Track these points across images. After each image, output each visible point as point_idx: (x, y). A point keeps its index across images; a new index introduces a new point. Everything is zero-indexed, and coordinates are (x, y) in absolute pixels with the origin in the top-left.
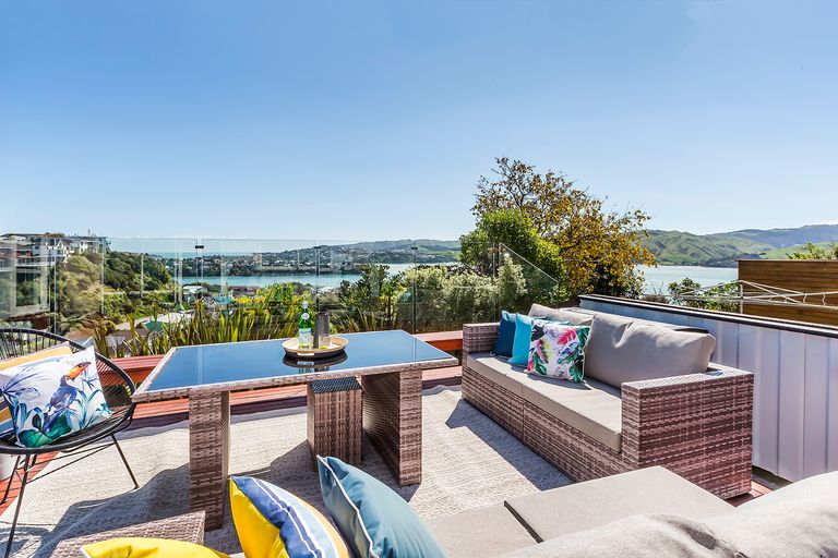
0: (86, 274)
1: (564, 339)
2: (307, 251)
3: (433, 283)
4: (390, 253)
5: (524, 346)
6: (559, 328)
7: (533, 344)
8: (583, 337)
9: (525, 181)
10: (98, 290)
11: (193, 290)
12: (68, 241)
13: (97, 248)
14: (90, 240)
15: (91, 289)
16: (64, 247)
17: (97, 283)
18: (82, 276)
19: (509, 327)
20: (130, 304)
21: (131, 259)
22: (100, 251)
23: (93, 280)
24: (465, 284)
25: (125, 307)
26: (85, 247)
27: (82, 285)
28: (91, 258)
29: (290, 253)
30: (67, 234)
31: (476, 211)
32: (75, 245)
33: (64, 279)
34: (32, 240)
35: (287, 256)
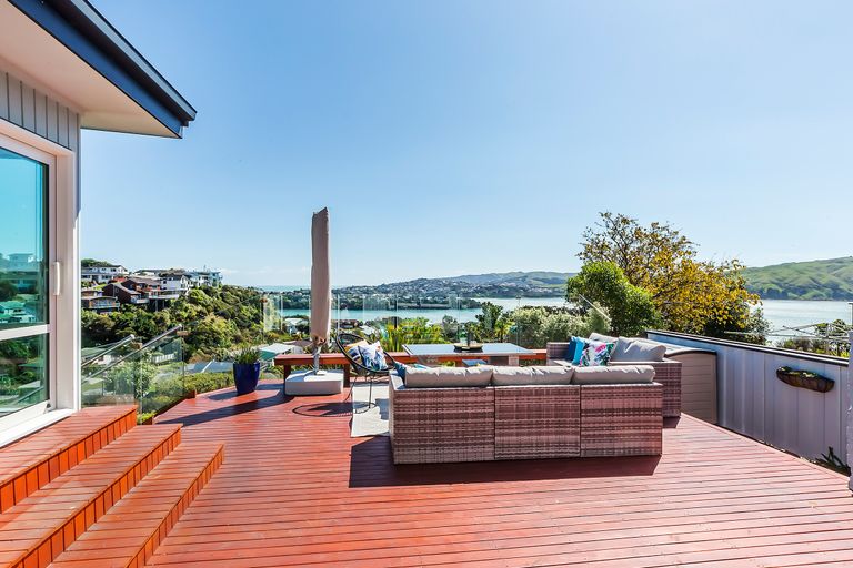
0: (203, 305)
1: (599, 349)
2: (405, 285)
3: (534, 319)
4: (495, 287)
5: (579, 353)
6: (598, 344)
7: (584, 352)
8: (609, 349)
9: (627, 231)
10: (213, 320)
11: (295, 322)
12: (189, 277)
13: (212, 281)
14: (206, 275)
15: (208, 319)
16: (186, 282)
17: (212, 313)
18: (200, 308)
19: (574, 344)
20: (239, 333)
21: (239, 293)
22: (214, 285)
23: (209, 311)
24: (560, 321)
25: (235, 336)
26: (202, 281)
27: (201, 315)
28: (207, 291)
29: (387, 286)
30: (189, 269)
31: (583, 256)
32: (193, 280)
33: (186, 310)
34: (160, 275)
35: (383, 289)
